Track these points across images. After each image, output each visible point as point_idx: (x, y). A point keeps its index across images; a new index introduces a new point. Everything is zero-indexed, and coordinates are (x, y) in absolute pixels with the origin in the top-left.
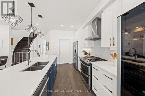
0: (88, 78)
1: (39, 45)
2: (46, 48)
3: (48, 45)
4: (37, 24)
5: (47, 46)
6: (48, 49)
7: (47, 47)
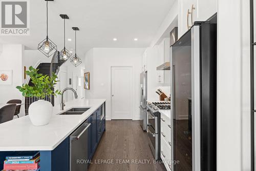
0: (155, 138)
1: (70, 80)
2: (85, 85)
3: (88, 79)
4: (70, 40)
5: (86, 80)
6: (88, 87)
7: (87, 84)
